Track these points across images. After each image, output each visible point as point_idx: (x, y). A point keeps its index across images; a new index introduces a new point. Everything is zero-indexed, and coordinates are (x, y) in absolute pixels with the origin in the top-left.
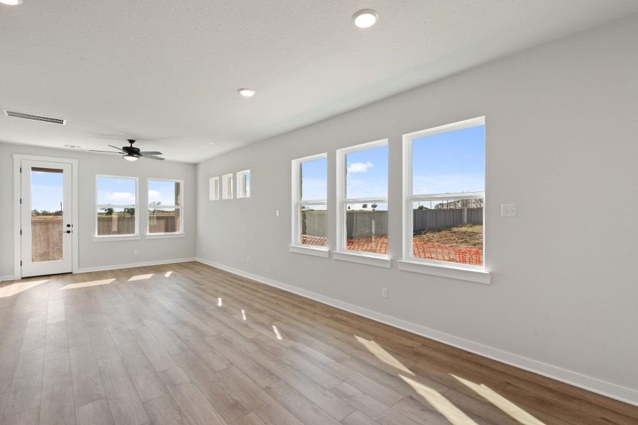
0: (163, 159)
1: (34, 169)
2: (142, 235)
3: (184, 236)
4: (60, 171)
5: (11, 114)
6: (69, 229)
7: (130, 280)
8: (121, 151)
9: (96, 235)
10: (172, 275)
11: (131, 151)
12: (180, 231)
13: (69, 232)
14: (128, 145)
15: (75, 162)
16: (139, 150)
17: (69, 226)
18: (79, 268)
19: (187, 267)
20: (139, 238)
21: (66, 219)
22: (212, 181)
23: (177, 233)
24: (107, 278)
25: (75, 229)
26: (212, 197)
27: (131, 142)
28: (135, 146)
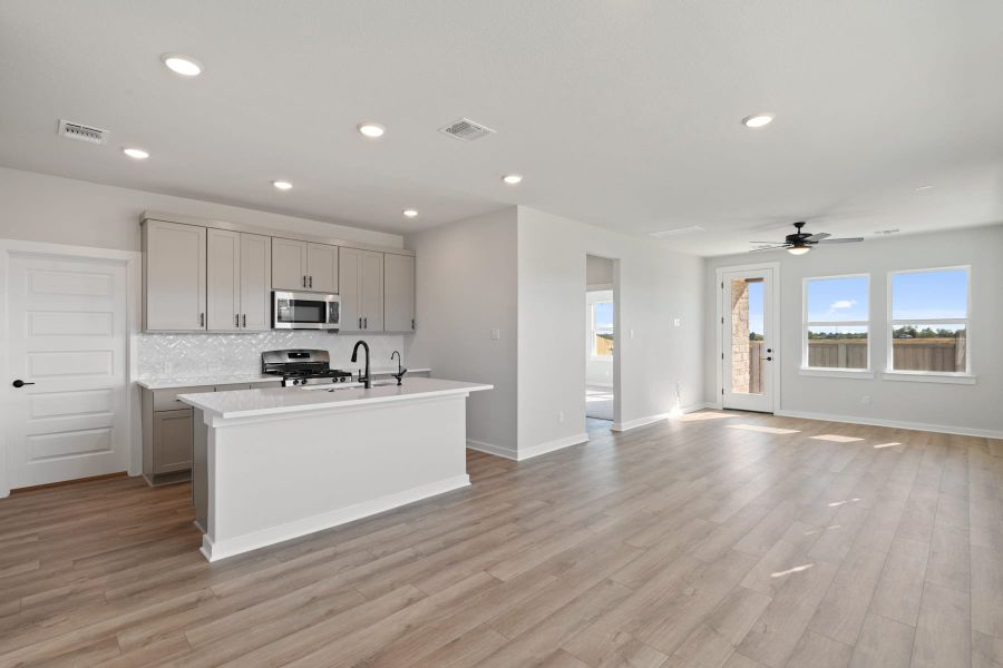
2: (879, 373)
3: (973, 382)
4: (760, 280)
6: (770, 355)
9: (805, 366)
11: (797, 240)
12: (968, 371)
13: (769, 359)
15: (776, 265)
17: (769, 351)
18: (781, 409)
20: (872, 376)
23: (960, 374)
25: (776, 356)
27: (799, 225)
28: (803, 230)
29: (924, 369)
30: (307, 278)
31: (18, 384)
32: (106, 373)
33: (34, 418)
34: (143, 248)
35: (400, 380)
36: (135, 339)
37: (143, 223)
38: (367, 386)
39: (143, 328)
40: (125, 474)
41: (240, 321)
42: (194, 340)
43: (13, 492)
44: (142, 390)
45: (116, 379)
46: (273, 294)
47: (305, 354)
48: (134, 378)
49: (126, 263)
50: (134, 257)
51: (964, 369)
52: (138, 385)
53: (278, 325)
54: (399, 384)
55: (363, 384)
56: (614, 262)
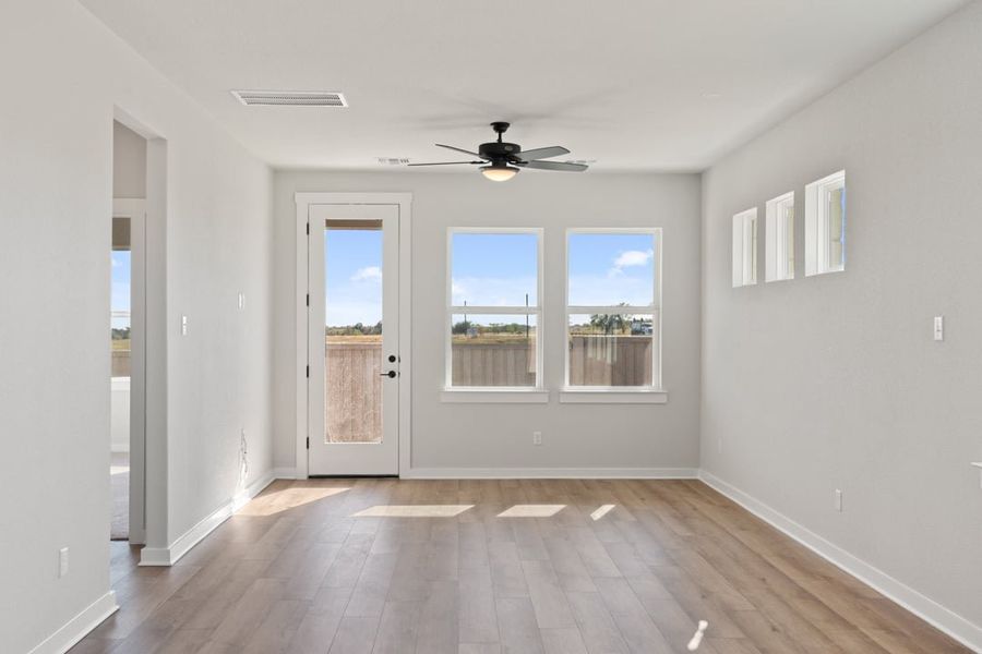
0: (581, 167)
1: (332, 224)
3: (664, 399)
5: (252, 100)
6: (393, 366)
7: (503, 514)
8: (479, 160)
9: (449, 386)
10: (610, 516)
11: (499, 155)
12: (655, 383)
13: (392, 374)
14: (493, 137)
15: (404, 199)
16: (516, 148)
17: (392, 359)
18: (411, 466)
19: (661, 497)
20: (545, 399)
21: (388, 343)
22: (743, 222)
23: (644, 389)
24: (457, 502)
25: (402, 367)
26: (743, 273)
27: (500, 127)
28: (507, 138)
29: (602, 383)
51: (650, 382)
56: (149, 144)
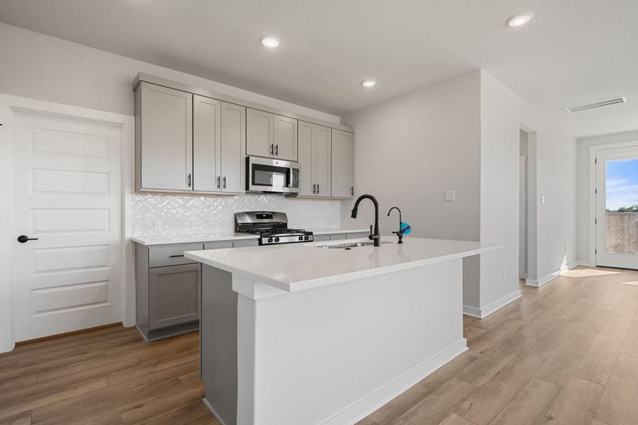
5: (573, 110)
30: (275, 146)
31: (23, 239)
32: (104, 230)
33: (37, 272)
34: (137, 111)
35: (400, 237)
36: (130, 198)
37: (136, 87)
38: (376, 244)
39: (138, 188)
40: (121, 324)
41: (221, 182)
42: (179, 200)
43: (18, 345)
44: (136, 247)
45: (112, 236)
46: (247, 160)
47: (269, 216)
48: (129, 234)
49: (120, 126)
50: (128, 120)
52: (132, 241)
53: (252, 188)
54: (400, 242)
55: (373, 241)
56: (529, 135)
